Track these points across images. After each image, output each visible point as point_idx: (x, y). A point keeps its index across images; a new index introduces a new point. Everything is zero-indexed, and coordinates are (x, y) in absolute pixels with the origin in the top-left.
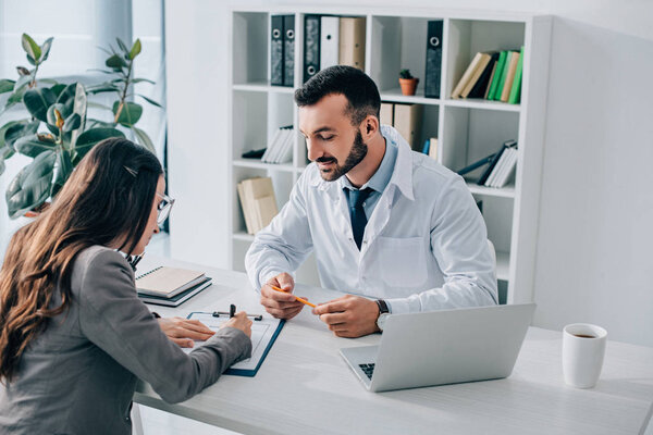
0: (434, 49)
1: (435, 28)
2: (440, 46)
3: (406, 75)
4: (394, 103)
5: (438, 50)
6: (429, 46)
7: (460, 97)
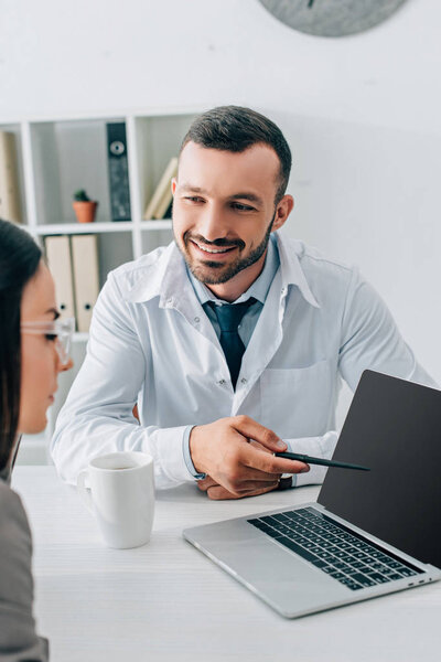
0: (118, 158)
1: (116, 132)
2: (125, 153)
3: (82, 197)
4: (70, 236)
5: (123, 159)
6: (111, 155)
7: (154, 218)
